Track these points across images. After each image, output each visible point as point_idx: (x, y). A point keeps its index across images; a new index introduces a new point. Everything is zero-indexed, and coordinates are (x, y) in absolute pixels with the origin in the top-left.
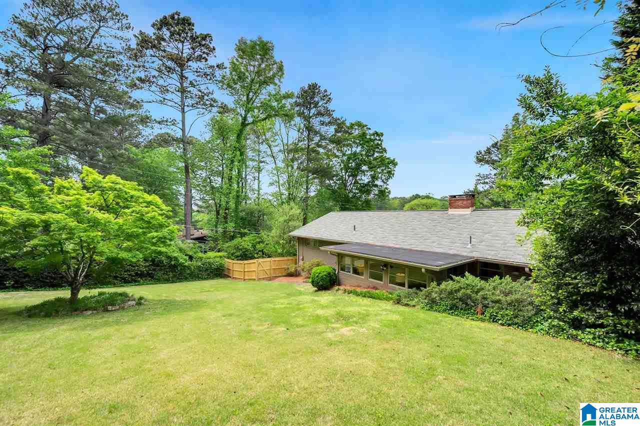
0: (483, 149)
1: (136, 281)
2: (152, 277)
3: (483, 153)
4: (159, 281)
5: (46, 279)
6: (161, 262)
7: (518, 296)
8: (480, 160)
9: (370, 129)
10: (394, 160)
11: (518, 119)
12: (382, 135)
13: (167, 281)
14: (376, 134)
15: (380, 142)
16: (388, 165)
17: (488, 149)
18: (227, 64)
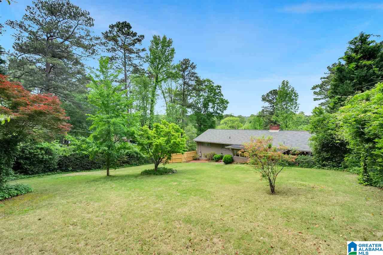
0: (265, 94)
1: (122, 166)
2: (129, 164)
3: (265, 96)
4: (131, 165)
5: (85, 166)
6: (133, 155)
7: (309, 160)
8: (264, 99)
9: (214, 83)
10: (227, 100)
11: (284, 84)
12: (221, 87)
13: (136, 165)
14: (218, 86)
15: (219, 91)
16: (224, 103)
17: (267, 94)
18: (147, 49)
